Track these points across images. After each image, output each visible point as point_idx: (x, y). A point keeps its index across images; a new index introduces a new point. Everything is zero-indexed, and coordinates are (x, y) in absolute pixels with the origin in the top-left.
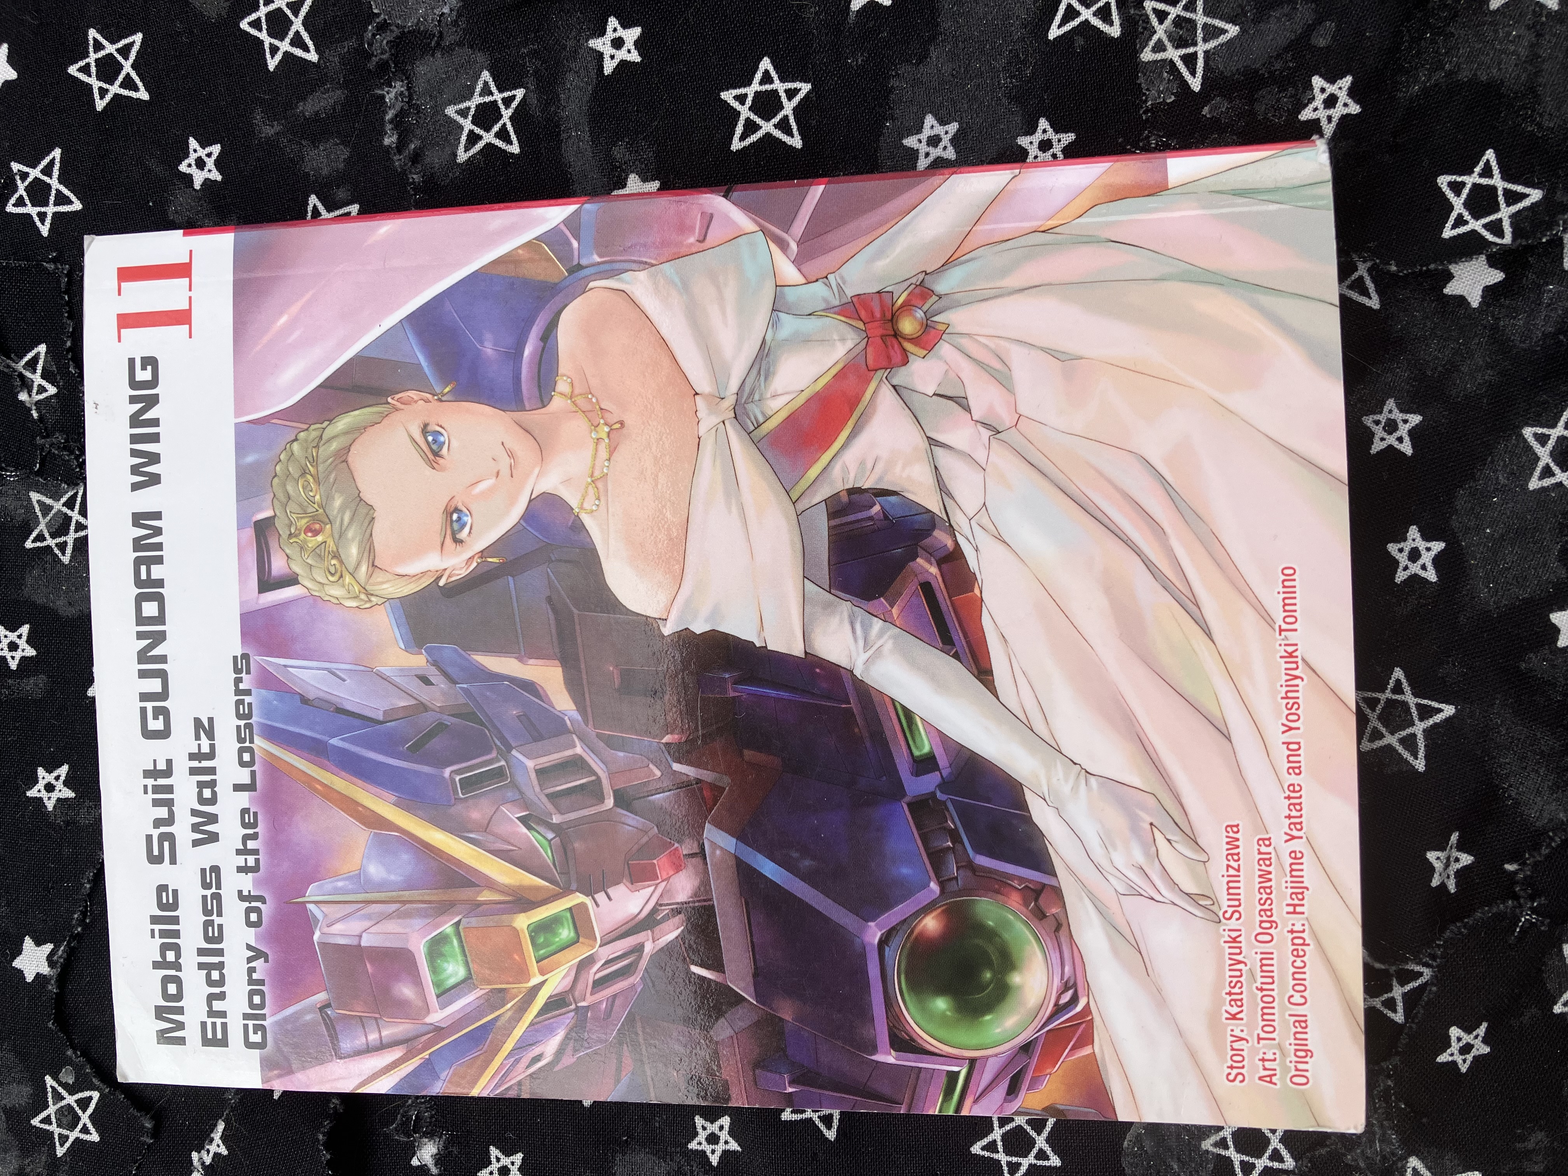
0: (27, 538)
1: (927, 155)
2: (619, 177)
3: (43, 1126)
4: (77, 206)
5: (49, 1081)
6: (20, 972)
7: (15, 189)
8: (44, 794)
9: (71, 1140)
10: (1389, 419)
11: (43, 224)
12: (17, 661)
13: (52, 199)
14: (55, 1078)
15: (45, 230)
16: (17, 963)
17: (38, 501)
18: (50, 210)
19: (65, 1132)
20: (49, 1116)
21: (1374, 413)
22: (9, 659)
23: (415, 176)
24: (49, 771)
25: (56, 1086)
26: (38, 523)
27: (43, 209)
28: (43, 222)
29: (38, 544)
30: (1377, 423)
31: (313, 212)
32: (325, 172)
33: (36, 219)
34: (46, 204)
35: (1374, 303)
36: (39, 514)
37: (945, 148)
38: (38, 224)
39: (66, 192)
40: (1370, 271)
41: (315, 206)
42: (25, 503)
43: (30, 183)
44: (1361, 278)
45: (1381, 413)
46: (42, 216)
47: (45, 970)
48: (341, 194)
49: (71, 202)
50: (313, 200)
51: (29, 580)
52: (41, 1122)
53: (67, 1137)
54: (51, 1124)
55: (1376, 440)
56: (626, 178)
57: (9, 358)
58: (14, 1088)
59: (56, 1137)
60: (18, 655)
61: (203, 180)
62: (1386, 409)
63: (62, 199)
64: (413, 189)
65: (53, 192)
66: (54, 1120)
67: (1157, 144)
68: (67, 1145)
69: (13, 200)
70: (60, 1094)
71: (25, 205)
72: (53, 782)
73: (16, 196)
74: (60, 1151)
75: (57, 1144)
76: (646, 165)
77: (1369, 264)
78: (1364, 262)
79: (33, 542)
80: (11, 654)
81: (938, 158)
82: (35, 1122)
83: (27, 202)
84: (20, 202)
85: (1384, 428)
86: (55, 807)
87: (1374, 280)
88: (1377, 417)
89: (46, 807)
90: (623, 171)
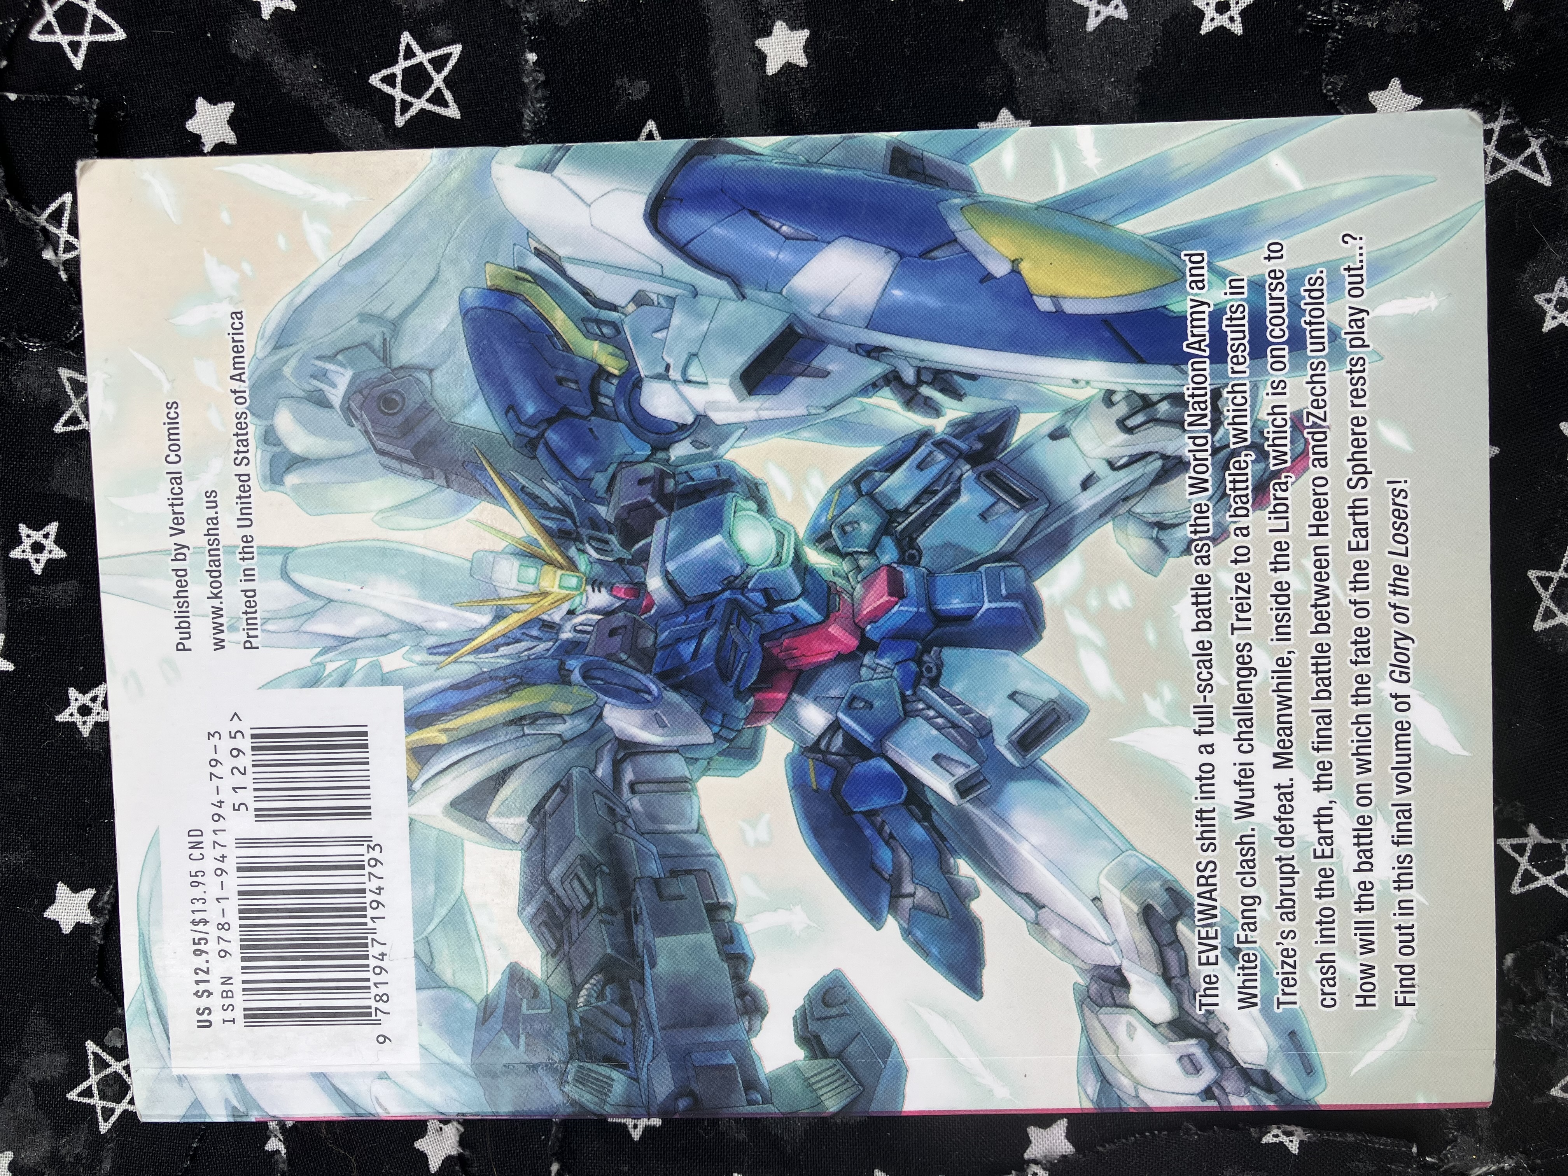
0: (57, 420)
1: (1098, 13)
2: (765, 23)
3: (81, 1099)
4: (120, 35)
5: (91, 1047)
6: (55, 924)
7: (41, 13)
8: (78, 719)
9: (118, 1112)
10: (1560, 298)
11: (76, 55)
12: (42, 565)
13: (88, 26)
14: (99, 1043)
15: (78, 63)
16: (51, 913)
17: (70, 379)
18: (86, 39)
19: (110, 1105)
20: (91, 1086)
21: (1545, 291)
22: (33, 563)
23: (528, 15)
24: (84, 692)
25: (100, 1051)
26: (69, 404)
27: (76, 38)
28: (75, 52)
29: (71, 428)
30: (1549, 301)
31: (406, 51)
32: (420, 6)
33: (68, 50)
34: (80, 32)
35: (1546, 180)
36: (71, 393)
37: (1117, 7)
38: (70, 55)
39: (106, 18)
40: (1542, 147)
41: (408, 46)
42: (52, 381)
43: (61, 7)
44: (1534, 154)
45: (1552, 291)
46: (75, 47)
47: (88, 918)
48: (440, 32)
49: (112, 31)
50: (406, 38)
51: (58, 470)
52: (80, 1095)
53: (113, 1110)
54: (91, 1096)
55: (1548, 318)
56: (772, 26)
57: (30, 209)
58: (45, 1058)
59: (99, 1111)
60: (44, 557)
61: (272, 9)
62: (1557, 288)
63: (99, 27)
64: (528, 29)
65: (90, 19)
66: (95, 1091)
67: (1339, 9)
68: (113, 1119)
69: (38, 27)
70: (104, 1060)
71: (53, 32)
72: (89, 704)
73: (43, 21)
74: (104, 1127)
75: (100, 1118)
76: (795, 12)
77: (1541, 141)
78: (1537, 138)
79: (64, 425)
80: (35, 556)
81: (1110, 17)
82: (72, 1096)
83: (56, 28)
84: (48, 29)
85: (1555, 306)
86: (91, 732)
87: (1546, 157)
88: (1548, 296)
89: (80, 733)
90: (770, 17)
